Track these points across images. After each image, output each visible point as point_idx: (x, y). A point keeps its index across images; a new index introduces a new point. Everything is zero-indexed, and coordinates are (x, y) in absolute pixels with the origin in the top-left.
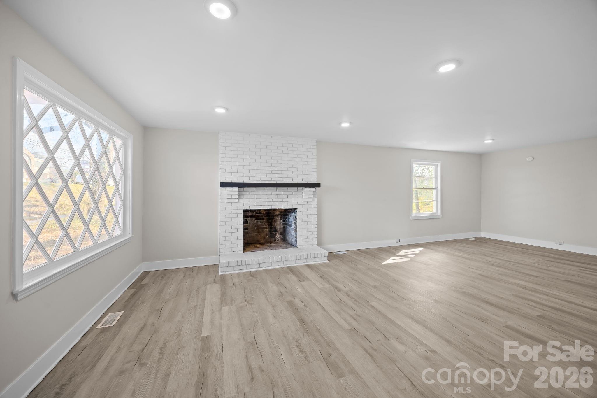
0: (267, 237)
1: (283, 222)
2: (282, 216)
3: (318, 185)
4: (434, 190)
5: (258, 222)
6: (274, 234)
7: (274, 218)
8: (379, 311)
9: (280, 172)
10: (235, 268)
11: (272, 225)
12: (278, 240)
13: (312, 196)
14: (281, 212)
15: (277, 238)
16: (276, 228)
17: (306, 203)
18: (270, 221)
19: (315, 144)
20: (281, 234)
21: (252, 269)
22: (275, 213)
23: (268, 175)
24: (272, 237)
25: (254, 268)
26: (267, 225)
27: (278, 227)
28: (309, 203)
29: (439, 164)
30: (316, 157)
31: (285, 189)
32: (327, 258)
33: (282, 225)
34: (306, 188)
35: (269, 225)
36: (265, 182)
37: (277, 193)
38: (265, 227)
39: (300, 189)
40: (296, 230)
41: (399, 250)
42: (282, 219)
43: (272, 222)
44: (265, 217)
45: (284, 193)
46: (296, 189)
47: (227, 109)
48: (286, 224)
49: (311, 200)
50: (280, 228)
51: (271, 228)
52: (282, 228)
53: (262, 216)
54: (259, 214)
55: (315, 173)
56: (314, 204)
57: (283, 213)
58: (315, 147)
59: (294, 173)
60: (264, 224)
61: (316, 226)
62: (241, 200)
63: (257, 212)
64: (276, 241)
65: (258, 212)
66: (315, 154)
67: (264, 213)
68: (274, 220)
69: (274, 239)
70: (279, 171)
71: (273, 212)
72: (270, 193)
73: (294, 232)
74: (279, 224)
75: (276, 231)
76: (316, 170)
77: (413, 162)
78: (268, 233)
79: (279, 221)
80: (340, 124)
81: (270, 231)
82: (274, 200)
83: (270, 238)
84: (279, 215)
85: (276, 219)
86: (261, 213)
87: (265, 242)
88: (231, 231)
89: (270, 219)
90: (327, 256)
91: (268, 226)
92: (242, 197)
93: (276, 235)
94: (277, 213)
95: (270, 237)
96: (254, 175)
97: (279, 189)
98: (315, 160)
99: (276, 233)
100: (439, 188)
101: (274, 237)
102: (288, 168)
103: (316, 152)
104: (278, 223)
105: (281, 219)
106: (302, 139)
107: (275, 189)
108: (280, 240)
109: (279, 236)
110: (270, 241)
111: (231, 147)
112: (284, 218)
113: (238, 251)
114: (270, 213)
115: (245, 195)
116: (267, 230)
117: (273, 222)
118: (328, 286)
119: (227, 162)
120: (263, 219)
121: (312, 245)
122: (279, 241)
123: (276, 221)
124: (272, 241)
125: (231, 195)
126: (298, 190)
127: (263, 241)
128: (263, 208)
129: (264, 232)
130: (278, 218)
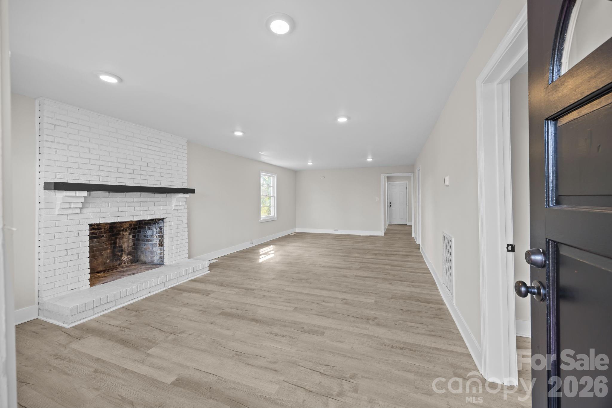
0: (108, 261)
1: (132, 238)
2: (131, 230)
3: (192, 191)
4: (272, 197)
5: (94, 242)
6: (118, 255)
7: (120, 234)
8: (296, 292)
9: (145, 173)
10: (96, 310)
11: (116, 244)
12: (124, 263)
13: (184, 204)
14: (131, 225)
15: (124, 260)
16: (122, 247)
17: (176, 211)
18: (113, 238)
19: (186, 144)
20: (129, 254)
21: (123, 303)
22: (122, 227)
23: (128, 176)
24: (116, 260)
25: (125, 302)
26: (109, 244)
27: (125, 246)
28: (179, 211)
29: (275, 176)
30: (186, 159)
31: (152, 195)
32: (208, 269)
33: (131, 241)
34: (180, 194)
35: (111, 244)
36: (124, 185)
37: (142, 199)
38: (105, 248)
39: (169, 195)
40: (161, 245)
41: (257, 250)
42: (132, 234)
43: (116, 238)
44: (106, 233)
45: (136, 200)
46: (164, 195)
47: (120, 80)
48: (138, 240)
49: (182, 207)
50: (128, 247)
51: (115, 247)
52: (131, 245)
53: (101, 233)
54: (96, 229)
55: (186, 177)
56: (185, 212)
57: (134, 226)
58: (186, 148)
59: (162, 175)
60: (103, 244)
61: (187, 237)
62: (85, 210)
63: (93, 227)
64: (123, 265)
65: (96, 227)
66: (185, 155)
67: (105, 229)
68: (119, 237)
69: (119, 262)
70: (143, 171)
71: (120, 225)
72: (131, 200)
73: (157, 249)
74: (127, 241)
75: (122, 251)
76: (186, 174)
77: (261, 173)
78: (109, 256)
79: (126, 237)
80: (233, 132)
81: (113, 253)
82: (137, 208)
83: (113, 262)
84: (128, 229)
85: (123, 235)
86: (101, 229)
87: (105, 269)
88: (67, 258)
89: (114, 235)
90: (208, 267)
91: (109, 246)
92: (87, 205)
93: (121, 256)
94: (126, 227)
95: (113, 260)
96: (106, 174)
97: (143, 194)
98: (186, 162)
99: (122, 254)
100: (275, 196)
101: (120, 260)
102: (155, 169)
103: (186, 153)
104: (125, 240)
105: (130, 234)
106: (171, 136)
107: (139, 194)
108: (128, 262)
109: (126, 257)
110: (113, 266)
111: (65, 127)
112: (134, 233)
113: (79, 288)
114: (115, 227)
115: (91, 202)
116: (109, 251)
117: (118, 239)
118: (239, 290)
119: (58, 150)
120: (103, 236)
121: (183, 259)
122: (126, 264)
123: (123, 238)
124: (116, 266)
125: (70, 203)
126: (167, 196)
127: (101, 268)
128: (104, 221)
129: (103, 255)
130: (125, 234)
